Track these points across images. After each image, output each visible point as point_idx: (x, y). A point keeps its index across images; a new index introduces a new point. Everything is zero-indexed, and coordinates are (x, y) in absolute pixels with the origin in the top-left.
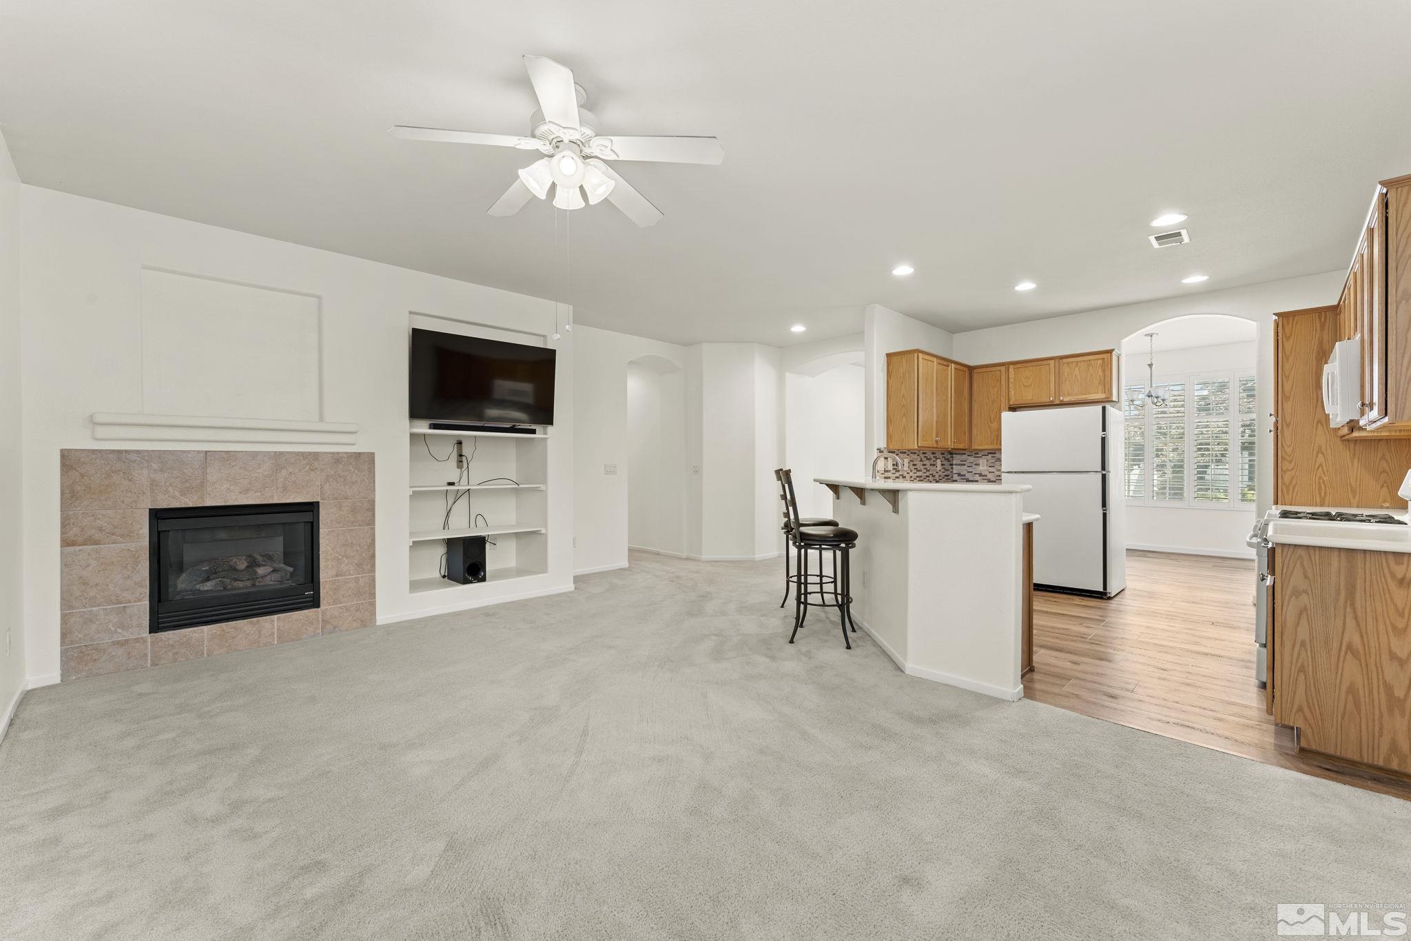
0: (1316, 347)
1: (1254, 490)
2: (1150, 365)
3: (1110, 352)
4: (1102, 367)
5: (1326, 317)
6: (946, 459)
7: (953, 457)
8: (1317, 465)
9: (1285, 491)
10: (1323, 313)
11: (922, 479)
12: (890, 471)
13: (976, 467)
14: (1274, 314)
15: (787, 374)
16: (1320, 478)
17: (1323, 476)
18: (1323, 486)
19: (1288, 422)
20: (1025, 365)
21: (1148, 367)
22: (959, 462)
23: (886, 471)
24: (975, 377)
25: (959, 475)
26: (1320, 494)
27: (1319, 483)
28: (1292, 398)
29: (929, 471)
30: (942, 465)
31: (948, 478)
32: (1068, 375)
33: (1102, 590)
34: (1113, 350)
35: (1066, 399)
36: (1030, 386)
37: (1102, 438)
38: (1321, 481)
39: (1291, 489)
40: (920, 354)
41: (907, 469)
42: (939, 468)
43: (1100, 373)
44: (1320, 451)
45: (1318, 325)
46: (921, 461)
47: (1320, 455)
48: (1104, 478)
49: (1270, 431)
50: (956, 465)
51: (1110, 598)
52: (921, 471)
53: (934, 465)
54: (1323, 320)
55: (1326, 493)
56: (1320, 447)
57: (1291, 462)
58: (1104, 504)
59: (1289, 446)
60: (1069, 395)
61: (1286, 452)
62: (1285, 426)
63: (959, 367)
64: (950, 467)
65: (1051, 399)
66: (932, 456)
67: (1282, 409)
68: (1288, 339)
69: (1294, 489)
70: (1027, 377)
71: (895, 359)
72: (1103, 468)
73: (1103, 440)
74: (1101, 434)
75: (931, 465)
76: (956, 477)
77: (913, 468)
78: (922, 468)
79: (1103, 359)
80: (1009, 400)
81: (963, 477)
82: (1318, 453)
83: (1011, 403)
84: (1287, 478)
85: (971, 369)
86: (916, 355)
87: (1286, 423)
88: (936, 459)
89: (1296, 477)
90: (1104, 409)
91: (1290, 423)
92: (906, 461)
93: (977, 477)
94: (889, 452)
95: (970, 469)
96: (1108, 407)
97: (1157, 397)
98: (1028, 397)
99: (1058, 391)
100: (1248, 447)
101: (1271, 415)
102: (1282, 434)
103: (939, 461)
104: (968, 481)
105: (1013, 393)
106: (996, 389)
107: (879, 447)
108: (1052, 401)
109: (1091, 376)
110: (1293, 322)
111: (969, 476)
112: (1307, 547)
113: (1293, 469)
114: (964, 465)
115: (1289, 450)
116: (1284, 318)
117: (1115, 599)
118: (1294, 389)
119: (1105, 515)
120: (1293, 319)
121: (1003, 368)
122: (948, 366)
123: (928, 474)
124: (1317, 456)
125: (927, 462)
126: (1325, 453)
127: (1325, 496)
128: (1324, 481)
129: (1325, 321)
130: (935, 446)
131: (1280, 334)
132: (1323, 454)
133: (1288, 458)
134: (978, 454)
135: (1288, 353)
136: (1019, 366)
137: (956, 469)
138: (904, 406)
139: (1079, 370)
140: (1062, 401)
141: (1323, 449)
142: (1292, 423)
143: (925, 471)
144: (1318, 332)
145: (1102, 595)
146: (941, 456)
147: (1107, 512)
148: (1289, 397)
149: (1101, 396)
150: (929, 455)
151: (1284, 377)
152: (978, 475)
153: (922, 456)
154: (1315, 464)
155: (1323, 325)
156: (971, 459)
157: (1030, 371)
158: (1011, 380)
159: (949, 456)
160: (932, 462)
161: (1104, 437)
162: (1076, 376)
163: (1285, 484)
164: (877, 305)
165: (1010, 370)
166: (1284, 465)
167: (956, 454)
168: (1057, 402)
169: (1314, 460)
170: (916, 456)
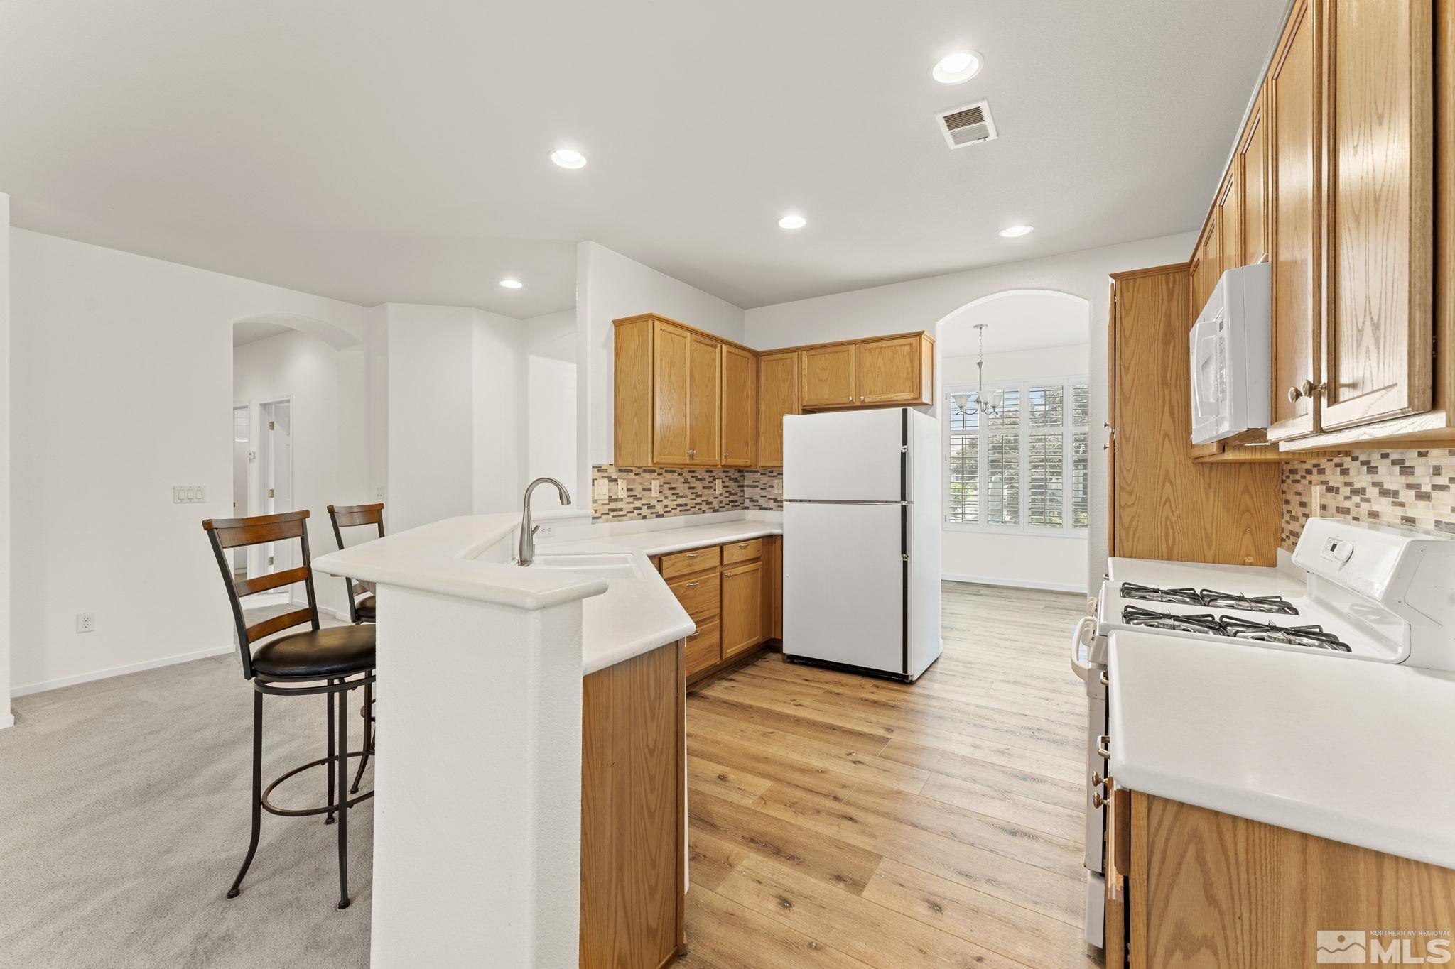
0: (1162, 325)
1: (1087, 512)
2: (980, 364)
3: (919, 335)
4: (909, 356)
5: (1174, 281)
6: (731, 479)
7: (743, 476)
8: (1164, 499)
9: (1124, 536)
10: (1171, 275)
11: (688, 508)
12: (621, 500)
13: (770, 489)
14: (1111, 275)
15: (531, 357)
16: (1167, 518)
17: (1170, 514)
18: (1171, 531)
19: (1127, 436)
20: (820, 351)
21: (977, 367)
22: (750, 483)
23: (611, 499)
24: (763, 366)
25: (751, 500)
26: (1167, 541)
27: (1166, 525)
28: (1132, 400)
29: (701, 496)
30: (724, 487)
31: (736, 505)
32: (870, 366)
33: (901, 672)
34: (924, 332)
35: (868, 400)
36: (826, 380)
37: (902, 453)
38: (1169, 523)
39: (1131, 532)
40: (657, 323)
41: (658, 495)
42: (718, 492)
43: (908, 364)
44: (1167, 479)
45: (1165, 294)
46: (686, 482)
47: (1167, 484)
48: (904, 509)
49: (1105, 448)
50: (747, 486)
51: (912, 683)
52: (686, 497)
53: (711, 487)
54: (1171, 285)
55: (1174, 539)
56: (1167, 472)
57: (1130, 494)
58: (904, 550)
59: (1129, 471)
60: (871, 393)
61: (1124, 478)
62: (1124, 441)
63: (733, 350)
64: (738, 490)
65: (851, 398)
66: (706, 475)
67: (1121, 416)
68: (1128, 312)
69: (1134, 534)
70: (823, 368)
71: (625, 329)
72: (903, 497)
73: (903, 456)
74: (900, 448)
75: (704, 488)
76: (747, 503)
77: (669, 493)
78: (688, 492)
79: (911, 344)
80: (802, 400)
81: (756, 504)
82: (1164, 482)
83: (805, 404)
84: (1127, 516)
85: (757, 355)
86: (650, 323)
87: (1125, 435)
88: (715, 479)
89: (1137, 516)
90: (905, 412)
91: (1130, 437)
92: (655, 485)
93: (771, 504)
94: (620, 471)
95: (764, 493)
96: (910, 409)
97: (986, 403)
98: (824, 396)
99: (858, 389)
100: (1081, 462)
101: (1106, 425)
102: (1121, 451)
103: (718, 482)
104: (761, 508)
105: (806, 389)
106: (787, 384)
107: (596, 463)
108: (851, 402)
109: (897, 367)
110: (1134, 287)
111: (762, 502)
112: (1217, 814)
113: (1134, 504)
114: (757, 486)
115: (1129, 476)
116: (1122, 279)
117: (922, 682)
118: (1135, 383)
119: (905, 564)
120: (1135, 284)
121: (795, 355)
122: (715, 347)
123: (698, 500)
124: (1163, 486)
125: (699, 485)
126: (1173, 480)
127: (1173, 545)
128: (1171, 523)
129: (1173, 287)
130: (688, 462)
131: (1118, 307)
132: (1171, 482)
133: (1128, 488)
134: (772, 472)
135: (1127, 333)
136: (813, 352)
137: (748, 492)
138: (636, 401)
139: (883, 359)
140: (863, 402)
141: (1171, 473)
142: (1132, 436)
143: (693, 496)
144: (1165, 302)
145: (902, 679)
146: (723, 475)
147: (909, 560)
148: (1130, 398)
149: (908, 395)
150: (701, 473)
151: (1122, 370)
152: (772, 501)
153: (688, 476)
154: (1161, 497)
155: (1171, 293)
156: (765, 479)
157: (826, 359)
158: (805, 372)
159: (737, 475)
160: (706, 483)
161: (905, 453)
162: (879, 368)
163: (1123, 526)
164: (592, 243)
165: (803, 358)
166: (1122, 498)
167: (747, 472)
168: (858, 404)
169: (1160, 490)
170: (675, 476)
